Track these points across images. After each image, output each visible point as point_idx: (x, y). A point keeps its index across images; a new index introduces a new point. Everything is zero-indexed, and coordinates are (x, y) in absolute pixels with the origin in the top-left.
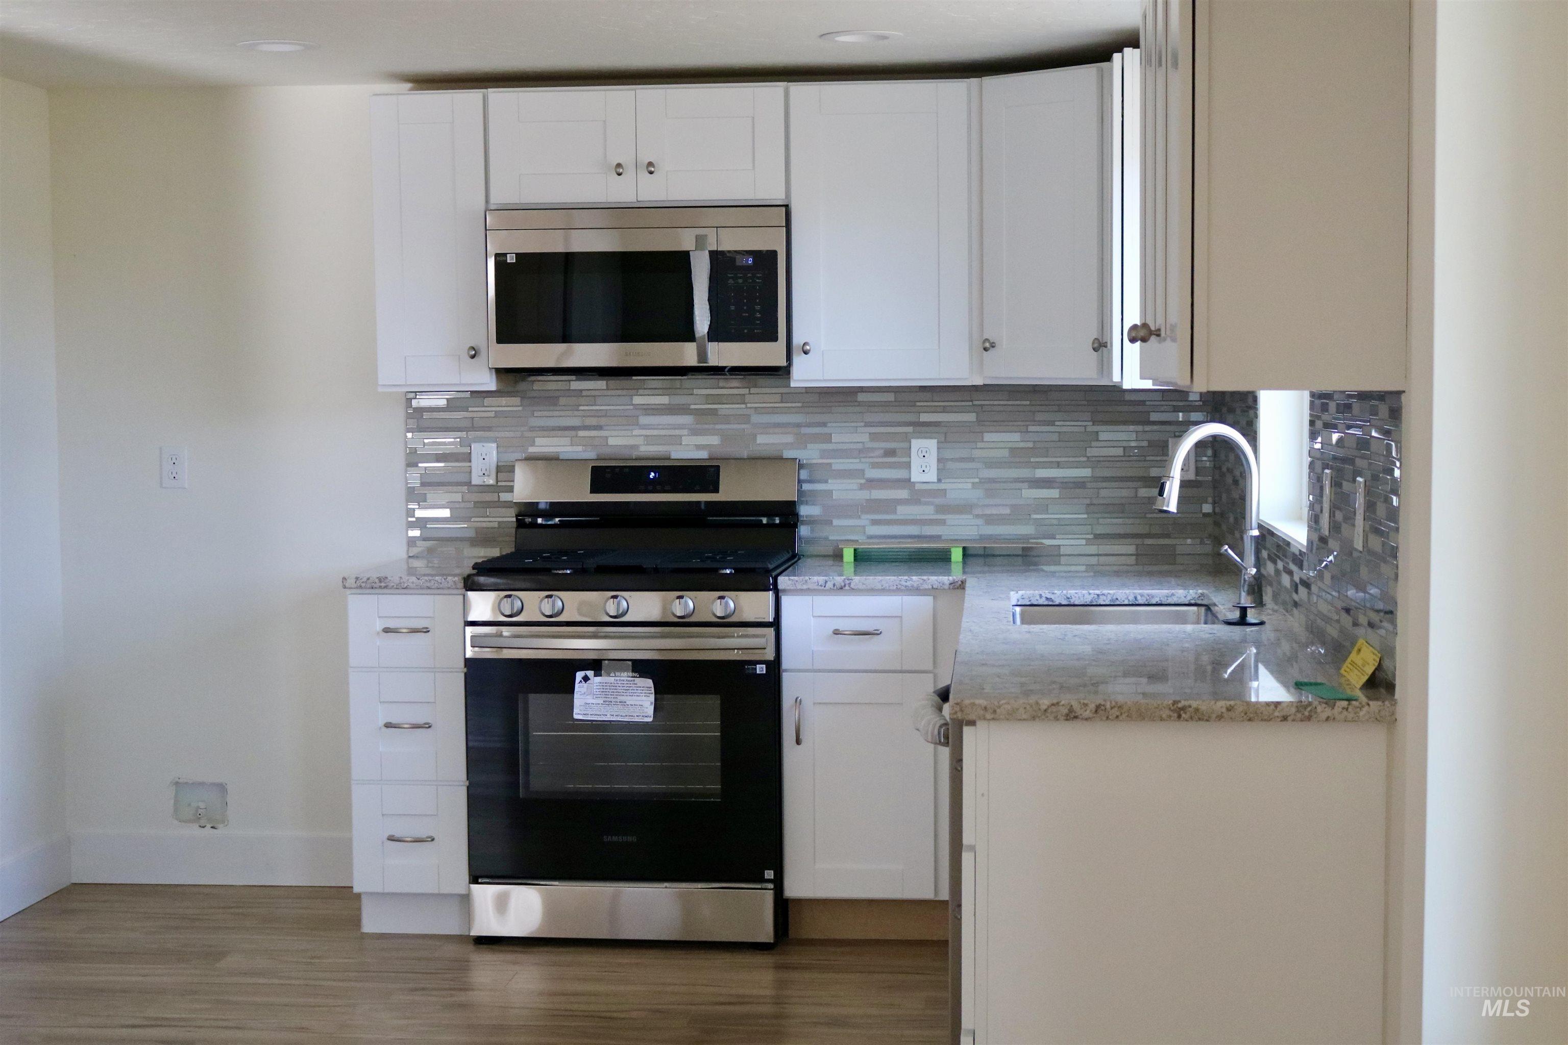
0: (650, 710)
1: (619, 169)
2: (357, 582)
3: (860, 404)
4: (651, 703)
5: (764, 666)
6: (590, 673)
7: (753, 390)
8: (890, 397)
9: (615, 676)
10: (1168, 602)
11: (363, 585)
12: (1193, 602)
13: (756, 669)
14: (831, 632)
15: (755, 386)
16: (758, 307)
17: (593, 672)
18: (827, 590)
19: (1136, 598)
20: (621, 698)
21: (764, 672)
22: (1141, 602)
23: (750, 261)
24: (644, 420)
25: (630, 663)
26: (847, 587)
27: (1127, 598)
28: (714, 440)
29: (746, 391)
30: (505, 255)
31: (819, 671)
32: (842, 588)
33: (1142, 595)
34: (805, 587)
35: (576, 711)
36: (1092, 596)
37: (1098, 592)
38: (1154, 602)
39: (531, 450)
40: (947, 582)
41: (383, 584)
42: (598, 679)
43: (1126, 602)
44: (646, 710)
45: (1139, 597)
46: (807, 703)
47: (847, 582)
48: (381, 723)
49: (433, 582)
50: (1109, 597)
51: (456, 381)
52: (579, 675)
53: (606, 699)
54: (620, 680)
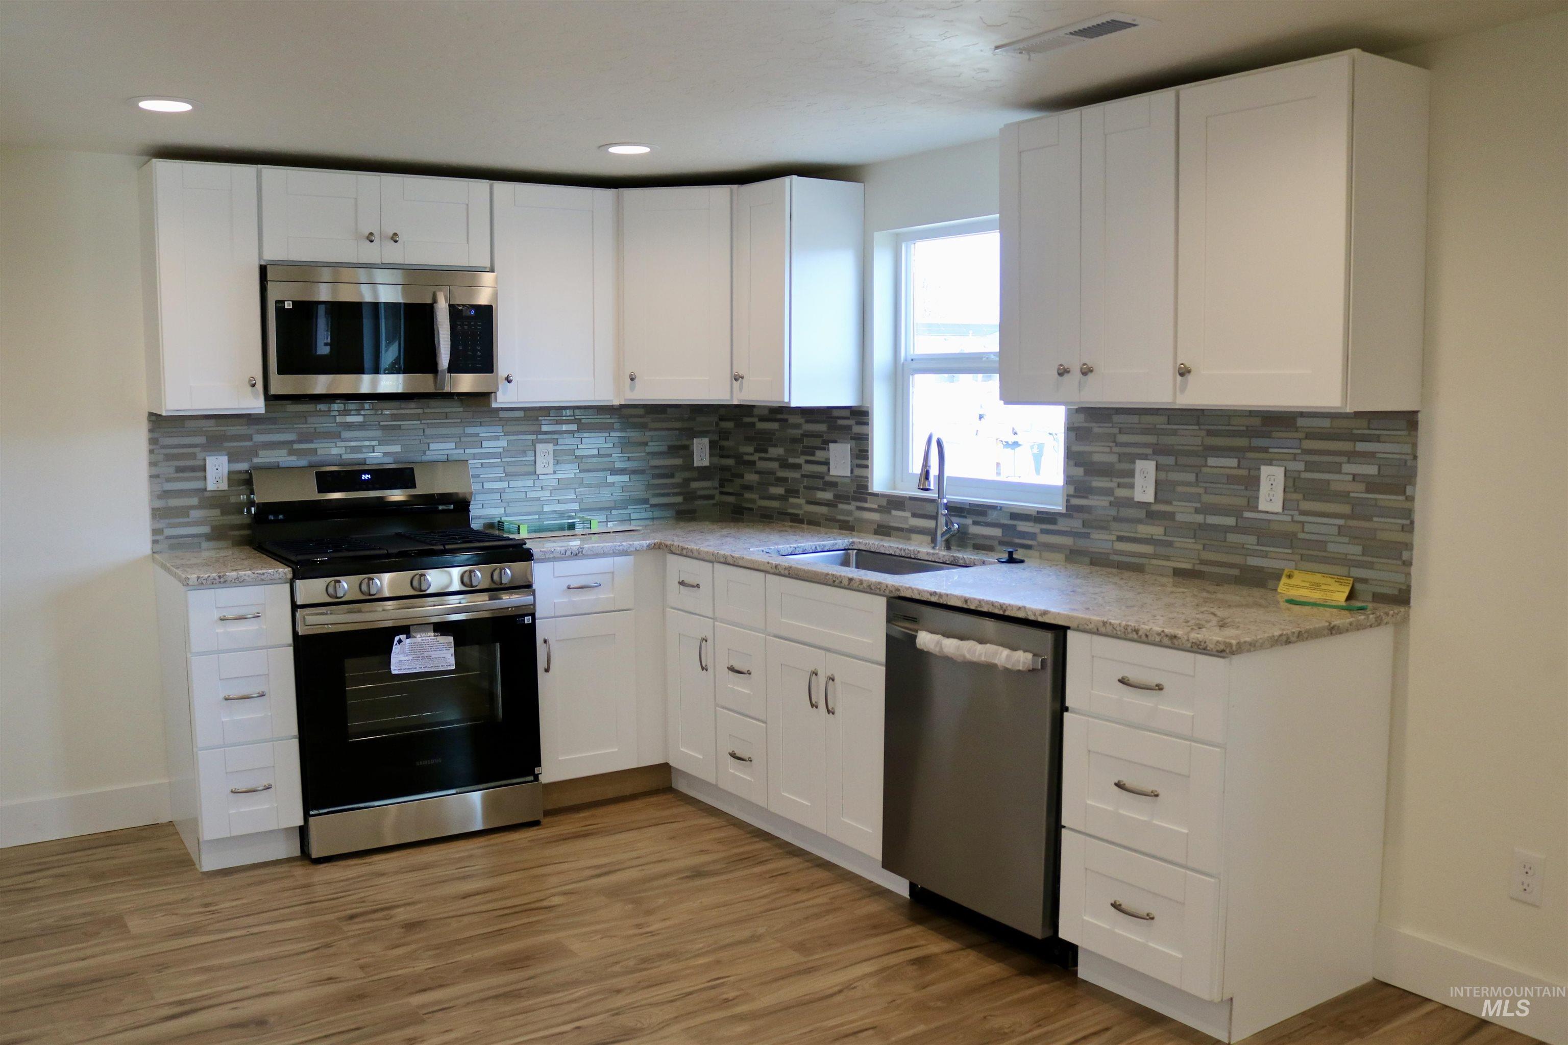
0: (452, 660)
1: (370, 238)
2: (199, 580)
3: (501, 419)
4: (452, 655)
5: (530, 617)
6: (403, 637)
7: (426, 411)
8: (520, 414)
9: (421, 637)
10: (833, 549)
11: (204, 582)
12: (846, 548)
13: (524, 620)
14: (566, 588)
15: (428, 407)
16: (478, 348)
17: (405, 636)
18: (567, 557)
19: (816, 548)
20: (426, 654)
21: (531, 622)
22: (819, 550)
23: (473, 312)
24: (346, 434)
25: (432, 625)
26: (580, 554)
27: (811, 548)
28: (397, 448)
29: (420, 411)
30: (283, 302)
31: (558, 617)
32: (577, 555)
33: (819, 546)
34: (552, 556)
35: (392, 667)
36: (792, 548)
37: (795, 545)
38: (826, 550)
39: (256, 460)
40: (645, 545)
41: (222, 580)
42: (408, 640)
43: (811, 551)
44: (448, 661)
45: (818, 547)
46: (552, 642)
47: (580, 550)
48: (222, 696)
49: (266, 575)
50: (801, 549)
51: (237, 406)
52: (397, 638)
53: (415, 656)
54: (425, 640)
